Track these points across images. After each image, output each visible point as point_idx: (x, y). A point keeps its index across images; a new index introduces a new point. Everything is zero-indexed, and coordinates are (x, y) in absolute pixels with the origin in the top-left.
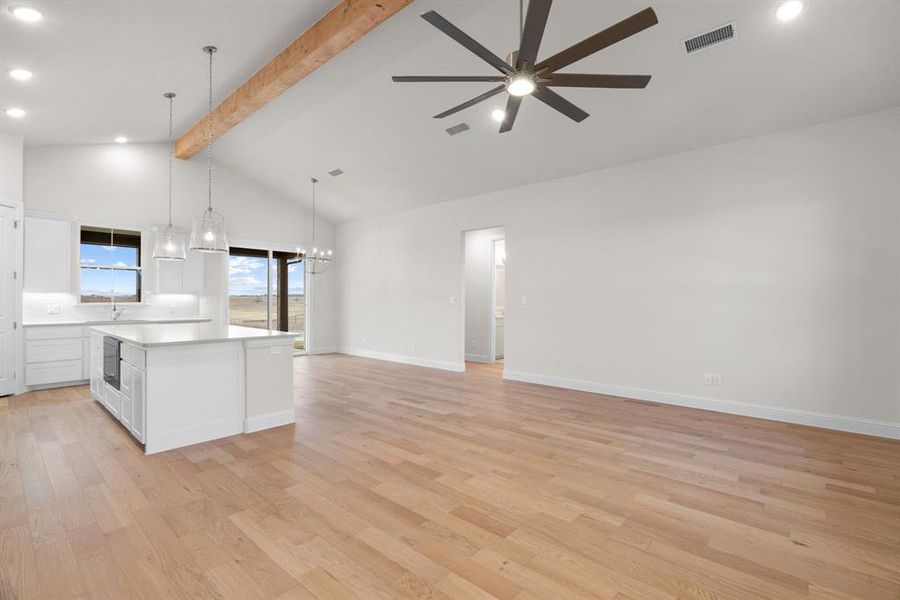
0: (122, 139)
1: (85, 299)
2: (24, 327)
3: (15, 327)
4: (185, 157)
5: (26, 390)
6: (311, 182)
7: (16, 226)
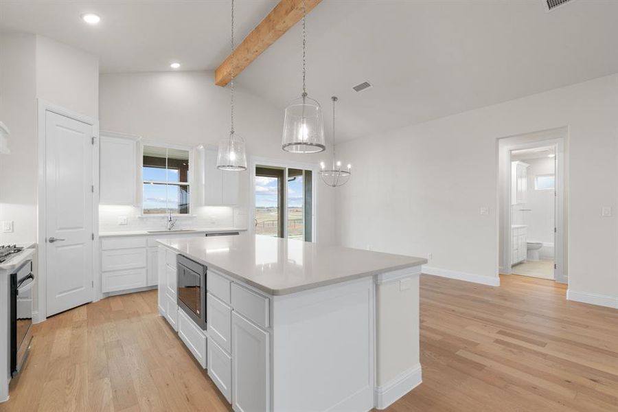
0: (175, 66)
1: (147, 211)
2: (101, 237)
3: (93, 239)
4: (224, 83)
5: (102, 297)
6: (332, 101)
7: (93, 143)
